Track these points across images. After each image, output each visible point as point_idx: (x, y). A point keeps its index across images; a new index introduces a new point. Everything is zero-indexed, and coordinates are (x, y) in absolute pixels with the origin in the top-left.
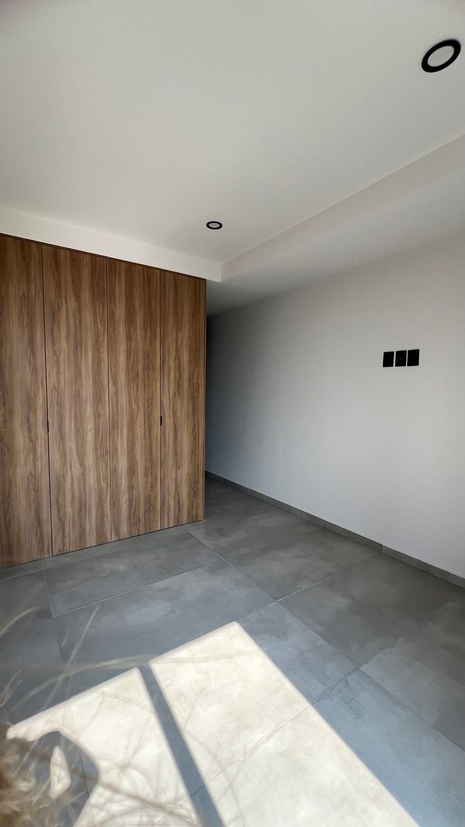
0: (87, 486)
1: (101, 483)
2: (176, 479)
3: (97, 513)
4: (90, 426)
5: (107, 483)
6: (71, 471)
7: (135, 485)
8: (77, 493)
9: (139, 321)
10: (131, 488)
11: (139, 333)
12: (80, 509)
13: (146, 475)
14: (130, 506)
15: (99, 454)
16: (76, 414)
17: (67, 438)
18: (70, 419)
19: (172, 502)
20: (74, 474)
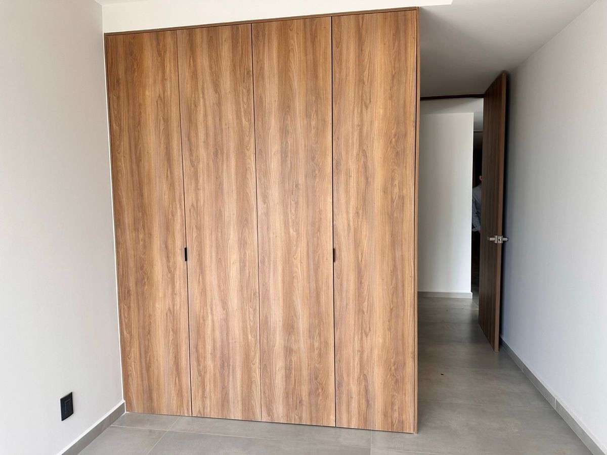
0: (230, 338)
1: (247, 336)
2: (361, 352)
3: (242, 375)
4: (233, 257)
5: (255, 337)
6: (212, 314)
7: (295, 347)
8: (218, 344)
9: (299, 105)
10: (289, 351)
11: (299, 122)
12: (223, 366)
13: (311, 336)
14: (287, 378)
15: (245, 296)
16: (217, 239)
17: (208, 272)
18: (211, 246)
19: (354, 388)
20: (215, 318)
